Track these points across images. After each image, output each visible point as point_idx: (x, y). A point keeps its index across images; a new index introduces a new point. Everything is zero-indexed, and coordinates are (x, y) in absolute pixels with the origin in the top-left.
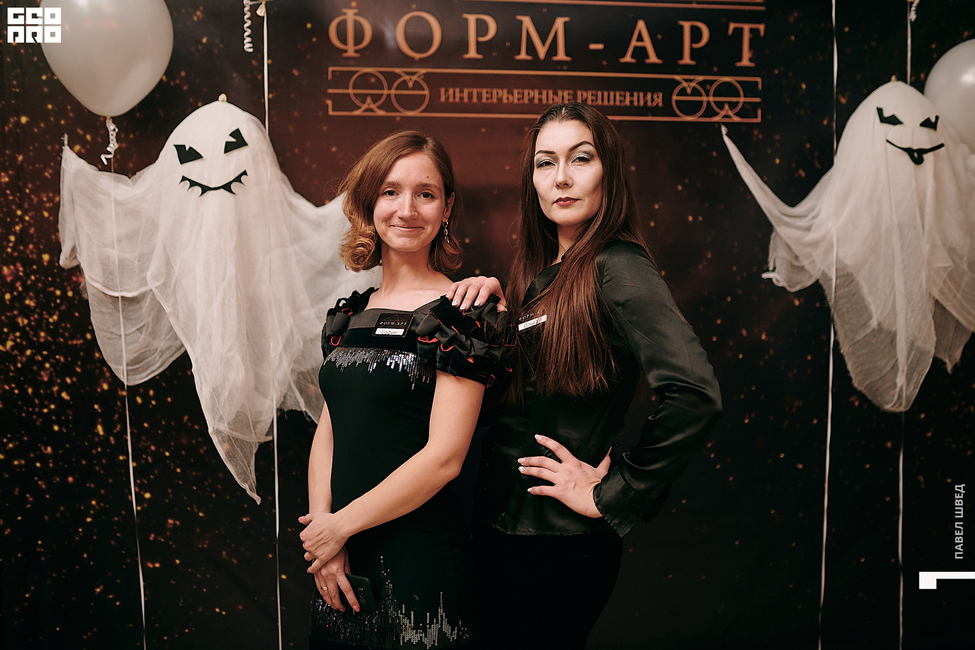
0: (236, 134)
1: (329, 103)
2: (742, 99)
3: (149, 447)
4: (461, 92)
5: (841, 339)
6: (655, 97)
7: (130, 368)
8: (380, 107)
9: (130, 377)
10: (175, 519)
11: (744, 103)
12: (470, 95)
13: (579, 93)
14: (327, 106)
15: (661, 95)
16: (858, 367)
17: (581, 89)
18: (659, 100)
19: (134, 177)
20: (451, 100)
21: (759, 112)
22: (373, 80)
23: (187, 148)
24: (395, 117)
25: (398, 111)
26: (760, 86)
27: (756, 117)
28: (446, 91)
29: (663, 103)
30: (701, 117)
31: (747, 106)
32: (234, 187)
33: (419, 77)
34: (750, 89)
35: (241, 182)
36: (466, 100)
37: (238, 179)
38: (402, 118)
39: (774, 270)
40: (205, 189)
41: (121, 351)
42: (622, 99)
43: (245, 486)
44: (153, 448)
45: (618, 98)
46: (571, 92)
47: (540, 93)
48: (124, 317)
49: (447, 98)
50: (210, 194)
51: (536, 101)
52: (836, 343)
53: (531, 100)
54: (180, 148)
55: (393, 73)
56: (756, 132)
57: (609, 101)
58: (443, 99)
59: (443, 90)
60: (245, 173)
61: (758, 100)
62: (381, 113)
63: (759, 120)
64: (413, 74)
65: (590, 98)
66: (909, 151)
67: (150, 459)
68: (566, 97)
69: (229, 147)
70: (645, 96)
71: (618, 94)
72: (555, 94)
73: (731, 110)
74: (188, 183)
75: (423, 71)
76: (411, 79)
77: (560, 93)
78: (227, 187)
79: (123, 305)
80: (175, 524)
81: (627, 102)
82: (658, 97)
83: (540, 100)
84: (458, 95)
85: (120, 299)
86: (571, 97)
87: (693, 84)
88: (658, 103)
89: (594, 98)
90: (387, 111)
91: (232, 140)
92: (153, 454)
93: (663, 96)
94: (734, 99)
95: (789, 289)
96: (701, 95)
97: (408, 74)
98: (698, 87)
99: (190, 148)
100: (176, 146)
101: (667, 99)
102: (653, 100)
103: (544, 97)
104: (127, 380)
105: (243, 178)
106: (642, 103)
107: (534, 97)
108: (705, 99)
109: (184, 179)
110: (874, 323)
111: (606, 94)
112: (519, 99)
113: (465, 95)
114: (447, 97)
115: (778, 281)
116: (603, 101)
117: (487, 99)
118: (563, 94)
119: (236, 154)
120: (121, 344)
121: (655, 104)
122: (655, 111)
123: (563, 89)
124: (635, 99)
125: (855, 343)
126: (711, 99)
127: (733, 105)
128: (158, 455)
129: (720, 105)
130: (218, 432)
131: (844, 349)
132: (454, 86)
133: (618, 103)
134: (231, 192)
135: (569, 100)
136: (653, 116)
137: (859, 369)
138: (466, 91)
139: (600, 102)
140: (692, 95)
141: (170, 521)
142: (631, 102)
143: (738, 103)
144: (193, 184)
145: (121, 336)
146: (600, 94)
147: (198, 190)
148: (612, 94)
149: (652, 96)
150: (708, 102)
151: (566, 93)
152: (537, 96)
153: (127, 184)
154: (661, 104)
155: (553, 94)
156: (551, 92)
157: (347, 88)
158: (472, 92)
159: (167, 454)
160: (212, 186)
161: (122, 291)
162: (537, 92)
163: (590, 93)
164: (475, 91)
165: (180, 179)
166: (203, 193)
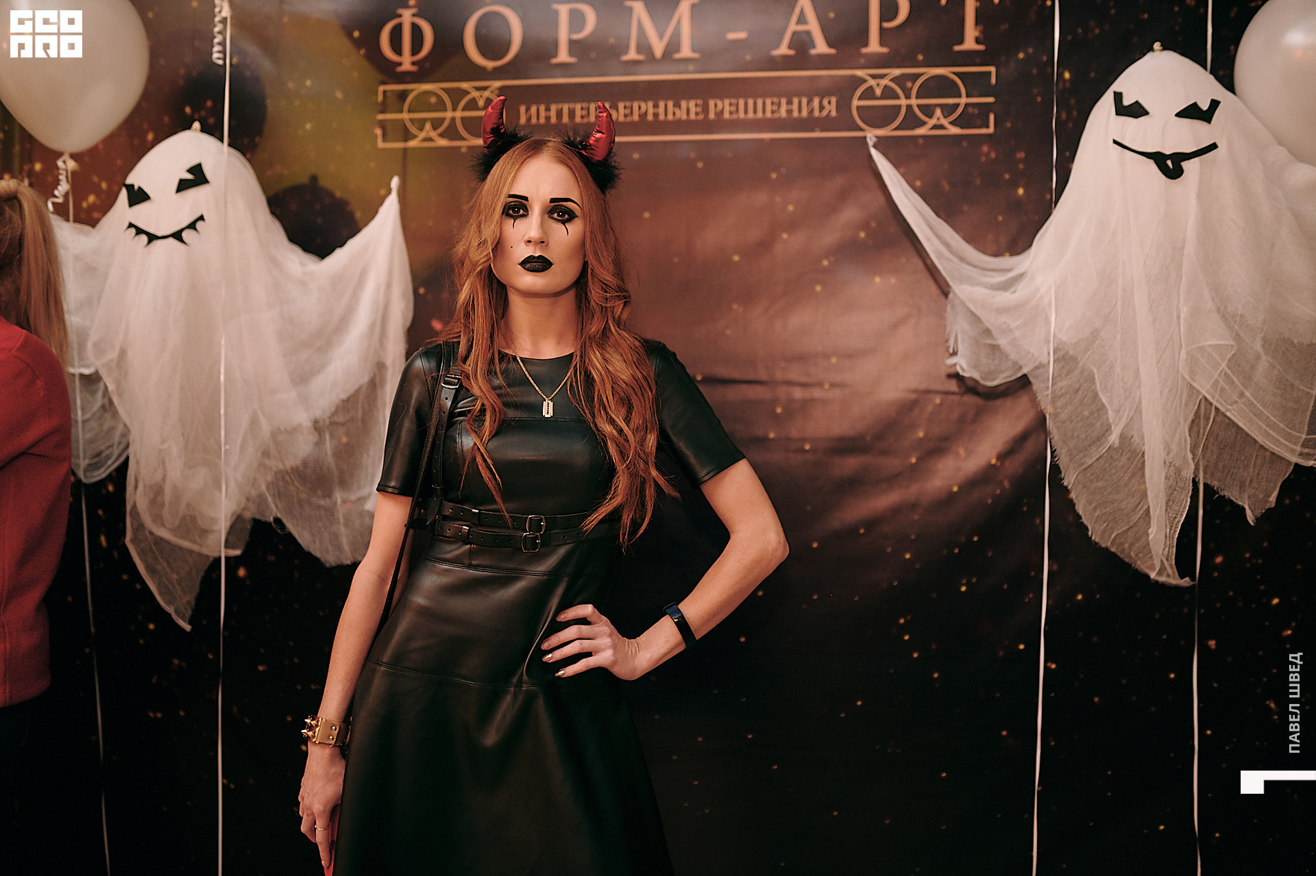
0: (196, 168)
1: (379, 132)
2: (963, 100)
4: (548, 109)
5: (1063, 462)
6: (825, 102)
7: (87, 463)
8: (442, 135)
9: (87, 474)
10: (180, 657)
11: (967, 105)
12: (559, 114)
13: (711, 103)
14: (376, 136)
15: (834, 100)
16: (1095, 509)
17: (715, 97)
18: (831, 107)
20: (534, 121)
21: (992, 117)
22: (433, 100)
24: (459, 148)
25: (463, 139)
26: (993, 80)
27: (988, 127)
28: (528, 110)
29: (837, 111)
30: (895, 129)
31: (970, 110)
32: (184, 235)
33: (492, 92)
34: (976, 84)
35: (196, 229)
36: (553, 120)
37: (192, 226)
38: (470, 148)
39: (955, 353)
40: (152, 238)
42: (775, 108)
43: (170, 609)
45: (769, 107)
46: (700, 102)
47: (656, 106)
48: (82, 400)
49: (529, 119)
50: (155, 243)
51: (650, 117)
52: (1055, 468)
53: (643, 116)
54: (132, 191)
55: (459, 89)
56: (985, 149)
57: (755, 111)
58: (523, 120)
59: (523, 109)
60: (201, 218)
61: (991, 100)
62: (443, 142)
63: (991, 130)
64: (485, 88)
65: (727, 108)
66: (1158, 158)
68: (693, 110)
69: (183, 186)
70: (810, 102)
71: (768, 101)
72: (677, 105)
73: (945, 117)
74: (134, 231)
75: (498, 84)
76: (481, 96)
77: (684, 104)
78: (178, 236)
79: (81, 384)
80: (180, 666)
81: (783, 113)
82: (829, 103)
83: (656, 115)
84: (543, 114)
85: (79, 377)
86: (699, 109)
87: (885, 82)
88: (830, 111)
89: (733, 109)
90: (451, 139)
91: (190, 176)
93: (837, 101)
94: (951, 101)
95: (982, 382)
96: (898, 97)
97: (478, 89)
98: (892, 85)
99: (140, 188)
100: (129, 188)
101: (844, 106)
102: (822, 108)
103: (661, 110)
104: (85, 477)
105: (199, 225)
106: (805, 113)
107: (646, 112)
108: (903, 102)
109: (131, 225)
110: (1114, 438)
111: (751, 102)
112: (626, 116)
113: (553, 113)
114: (529, 116)
115: (963, 370)
116: (746, 112)
117: (582, 117)
118: (688, 104)
119: (192, 194)
121: (825, 113)
122: (826, 123)
123: (688, 98)
124: (795, 107)
125: (1085, 469)
126: (914, 102)
127: (948, 110)
129: (928, 111)
131: (1069, 480)
132: (538, 103)
133: (769, 115)
134: (182, 241)
135: (697, 114)
136: (822, 130)
137: (1097, 514)
138: (554, 108)
139: (742, 115)
140: (882, 97)
141: (176, 662)
142: (789, 112)
143: (958, 105)
144: (139, 231)
146: (741, 102)
147: (144, 238)
148: (760, 102)
149: (821, 102)
150: (909, 107)
151: (692, 104)
152: (651, 111)
153: (89, 236)
154: (834, 113)
155: (674, 106)
156: (670, 104)
157: (401, 111)
158: (562, 109)
160: (159, 234)
161: (79, 367)
162: (650, 104)
163: (727, 102)
164: (566, 107)
165: (127, 224)
166: (150, 242)
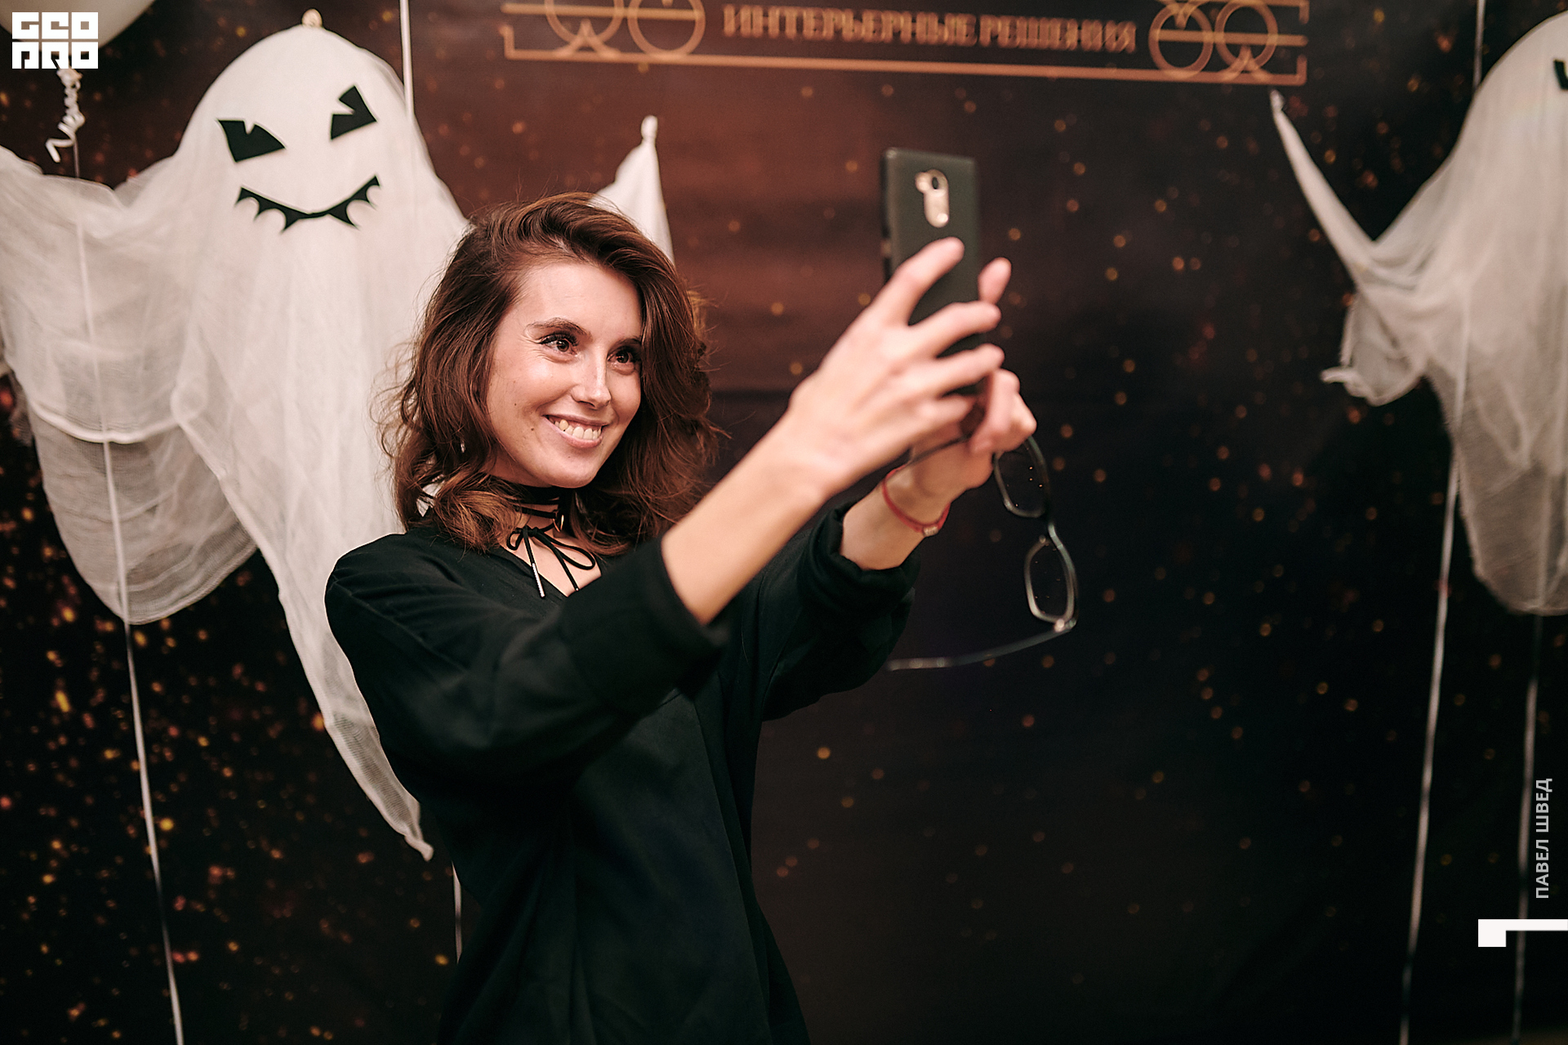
0: (352, 97)
3: (165, 730)
7: (135, 588)
9: (135, 608)
10: (224, 864)
19: (122, 188)
23: (249, 128)
32: (353, 211)
35: (368, 201)
37: (361, 195)
39: (1351, 365)
40: (293, 217)
41: (115, 556)
43: (402, 828)
44: (173, 732)
48: (117, 486)
50: (301, 226)
54: (232, 129)
56: (1296, 103)
60: (374, 182)
67: (168, 754)
69: (340, 127)
74: (253, 205)
78: (339, 212)
79: (114, 459)
80: (224, 877)
85: (106, 448)
91: (345, 110)
92: (173, 743)
95: (1372, 399)
99: (256, 127)
100: (224, 123)
104: (131, 612)
105: (372, 192)
109: (245, 194)
119: (354, 140)
120: (113, 541)
128: (184, 746)
130: (345, 724)
134: (347, 220)
141: (216, 871)
144: (265, 205)
145: (110, 523)
147: (277, 218)
153: (108, 202)
159: (203, 742)
160: (308, 210)
161: (109, 429)
165: (236, 193)
166: (288, 224)
